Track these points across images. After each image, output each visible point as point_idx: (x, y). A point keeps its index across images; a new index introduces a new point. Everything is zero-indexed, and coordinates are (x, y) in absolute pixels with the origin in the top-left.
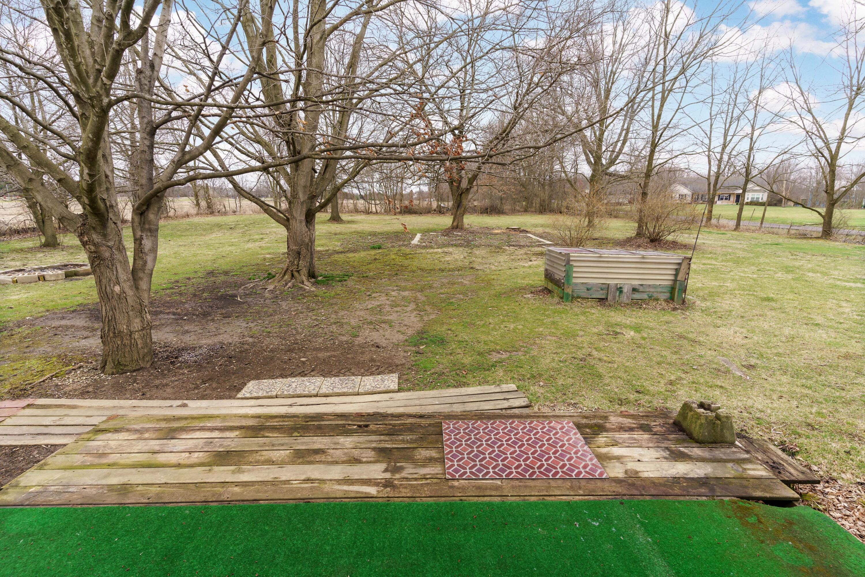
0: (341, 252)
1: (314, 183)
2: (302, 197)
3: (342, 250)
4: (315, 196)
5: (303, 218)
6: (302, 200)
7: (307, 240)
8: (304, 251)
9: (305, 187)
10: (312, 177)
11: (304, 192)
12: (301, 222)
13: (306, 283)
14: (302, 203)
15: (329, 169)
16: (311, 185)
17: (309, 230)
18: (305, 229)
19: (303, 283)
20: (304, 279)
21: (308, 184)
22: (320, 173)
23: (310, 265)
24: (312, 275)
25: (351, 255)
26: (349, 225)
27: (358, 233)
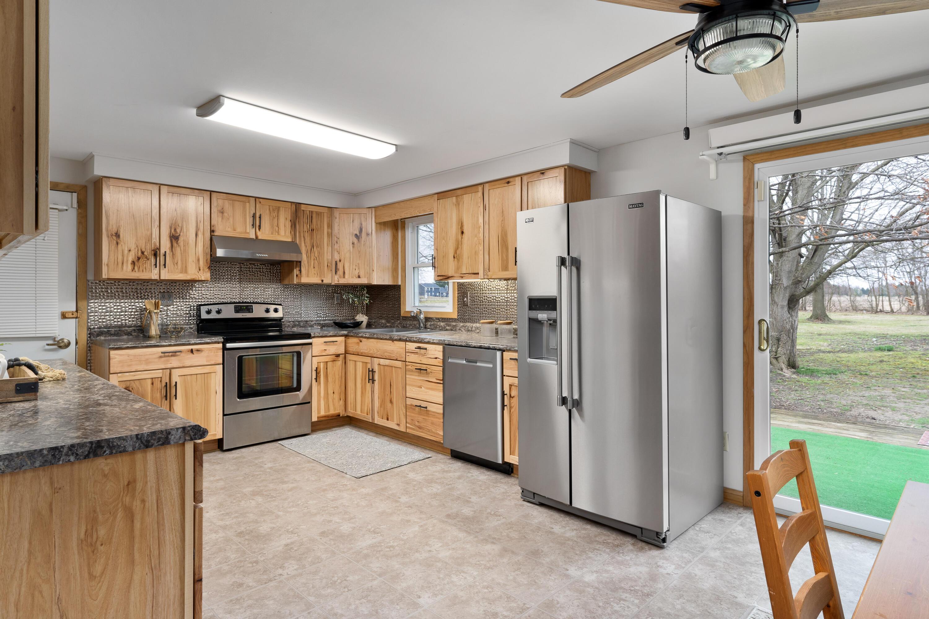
0: (829, 352)
1: (800, 268)
2: (785, 282)
3: (828, 349)
4: (800, 281)
5: (785, 303)
6: (785, 286)
7: (788, 326)
8: (784, 338)
9: (790, 272)
10: (799, 262)
11: (789, 278)
12: (782, 307)
13: (785, 370)
14: (786, 288)
15: (818, 253)
16: (797, 270)
17: (792, 316)
18: (786, 315)
19: (782, 370)
20: (784, 366)
21: (794, 269)
22: (807, 258)
23: (790, 353)
24: (792, 365)
25: (844, 355)
26: (841, 326)
27: (856, 334)
